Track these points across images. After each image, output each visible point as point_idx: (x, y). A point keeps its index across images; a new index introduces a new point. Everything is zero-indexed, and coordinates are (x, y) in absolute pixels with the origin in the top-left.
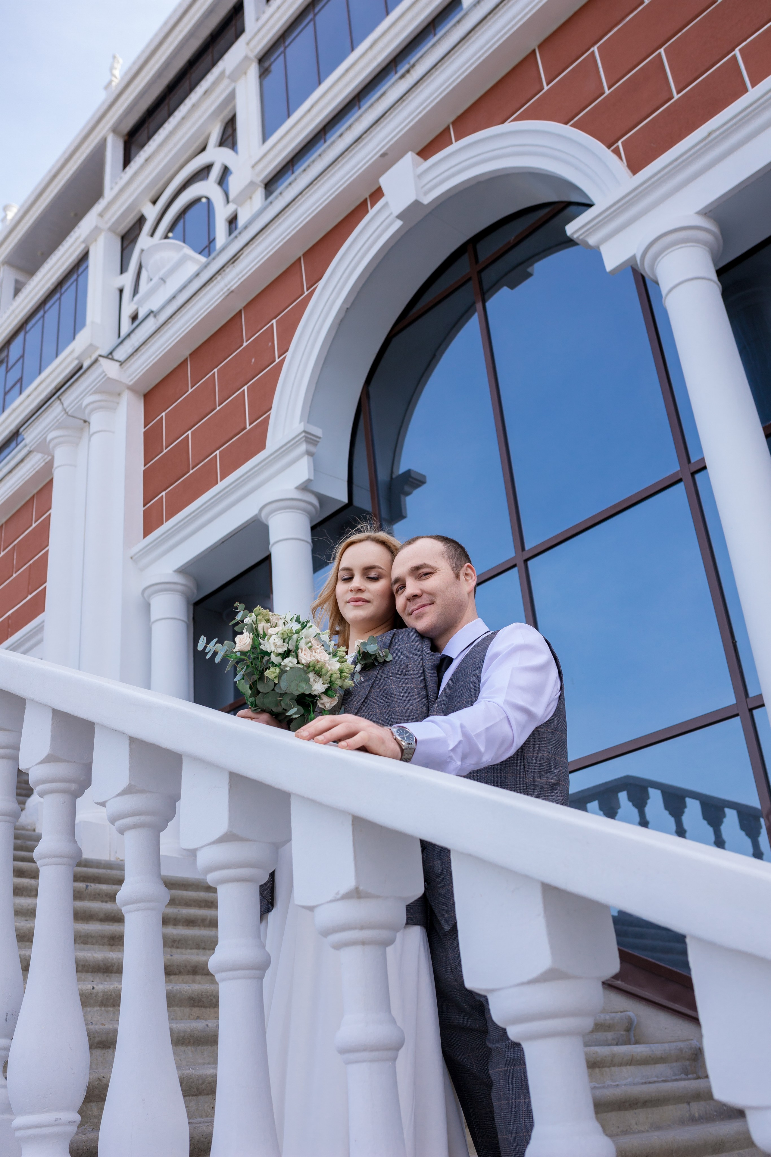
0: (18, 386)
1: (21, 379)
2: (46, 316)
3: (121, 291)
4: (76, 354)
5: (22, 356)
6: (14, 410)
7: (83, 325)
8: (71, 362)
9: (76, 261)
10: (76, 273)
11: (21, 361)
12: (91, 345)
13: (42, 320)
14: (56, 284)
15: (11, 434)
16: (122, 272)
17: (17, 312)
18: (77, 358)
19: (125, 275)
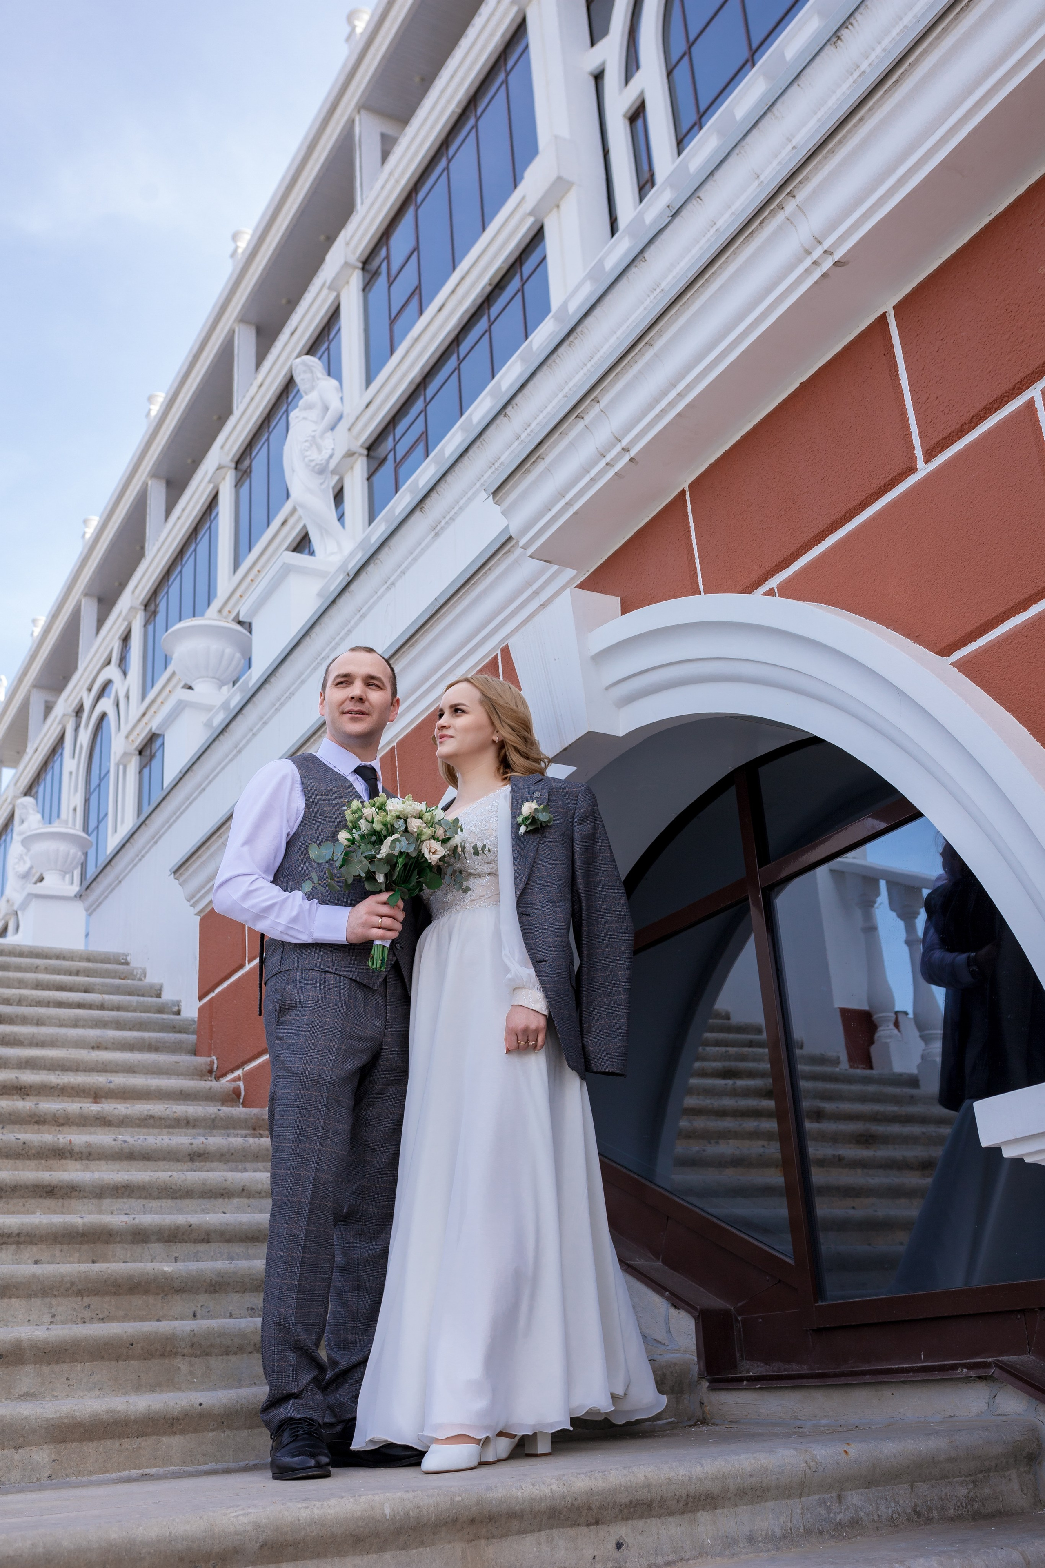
0: (415, 301)
1: (419, 288)
2: (480, 123)
3: (598, 77)
4: (528, 206)
5: (416, 249)
6: (417, 340)
7: (533, 151)
8: (522, 220)
9: (501, 48)
10: (503, 68)
11: (415, 255)
12: (559, 179)
13: (474, 131)
14: (464, 103)
15: (413, 387)
16: (593, 44)
17: (396, 174)
18: (531, 214)
19: (601, 45)
